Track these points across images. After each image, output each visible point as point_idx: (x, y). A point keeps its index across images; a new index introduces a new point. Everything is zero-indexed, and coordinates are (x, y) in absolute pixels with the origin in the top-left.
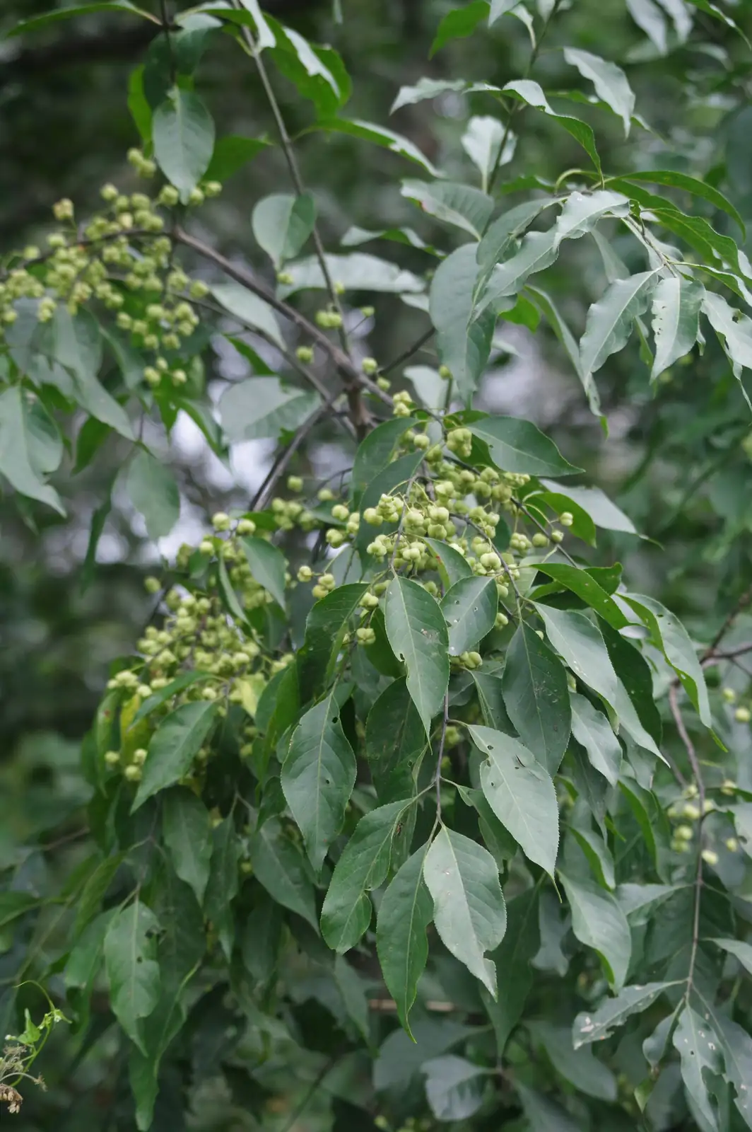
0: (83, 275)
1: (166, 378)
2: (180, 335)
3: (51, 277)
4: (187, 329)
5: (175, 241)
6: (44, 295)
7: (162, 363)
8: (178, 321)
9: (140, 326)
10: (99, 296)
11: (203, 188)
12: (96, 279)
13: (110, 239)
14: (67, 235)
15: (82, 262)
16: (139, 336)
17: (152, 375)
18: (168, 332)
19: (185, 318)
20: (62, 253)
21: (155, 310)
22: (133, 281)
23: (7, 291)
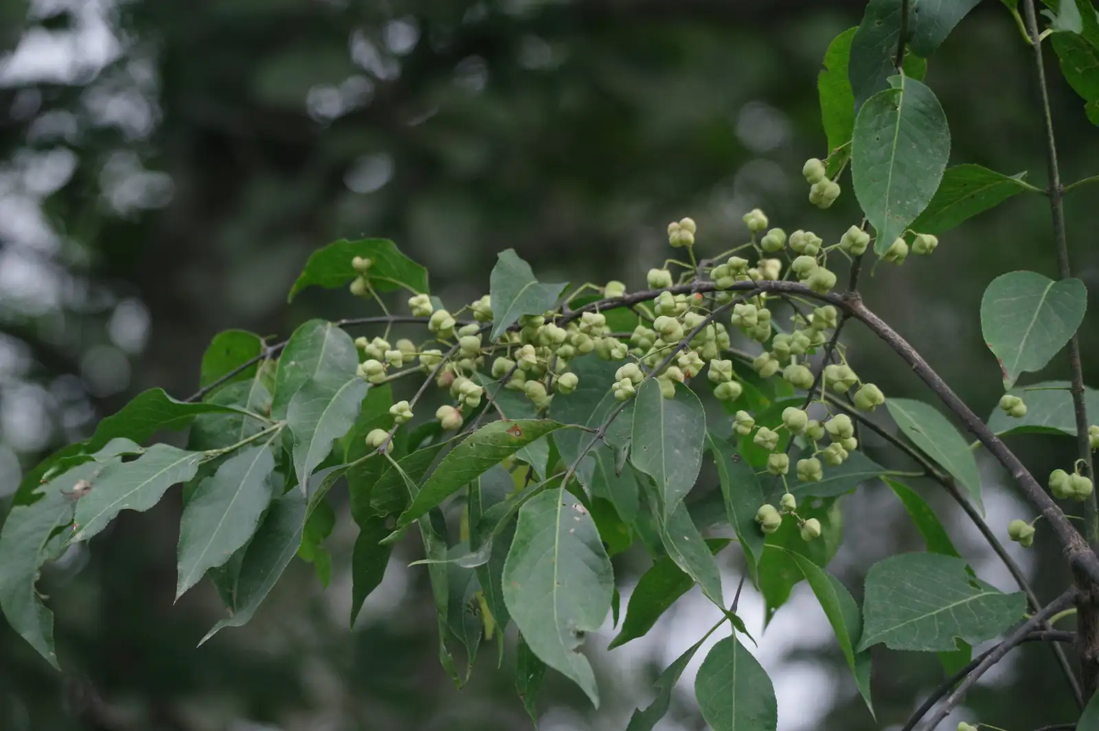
0: (693, 338)
1: (791, 525)
2: (825, 460)
3: (641, 333)
4: (838, 452)
5: (847, 312)
6: (627, 359)
7: (790, 500)
8: (827, 440)
9: (766, 434)
10: (712, 374)
11: (909, 239)
12: (713, 349)
13: (746, 291)
14: (676, 273)
15: (696, 319)
16: (763, 450)
17: (770, 514)
18: (807, 454)
19: (840, 436)
20: (666, 299)
21: (794, 414)
22: (767, 363)
23: (568, 341)
